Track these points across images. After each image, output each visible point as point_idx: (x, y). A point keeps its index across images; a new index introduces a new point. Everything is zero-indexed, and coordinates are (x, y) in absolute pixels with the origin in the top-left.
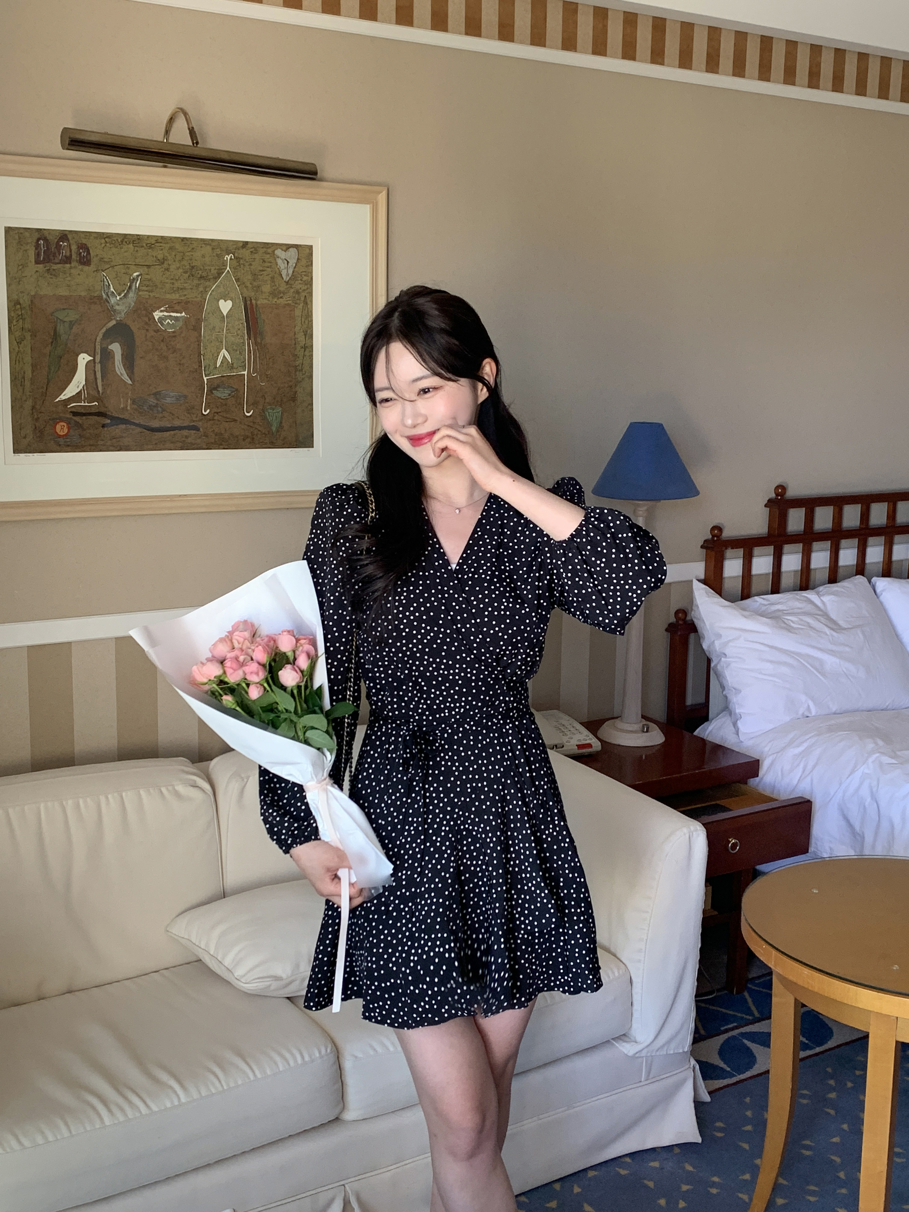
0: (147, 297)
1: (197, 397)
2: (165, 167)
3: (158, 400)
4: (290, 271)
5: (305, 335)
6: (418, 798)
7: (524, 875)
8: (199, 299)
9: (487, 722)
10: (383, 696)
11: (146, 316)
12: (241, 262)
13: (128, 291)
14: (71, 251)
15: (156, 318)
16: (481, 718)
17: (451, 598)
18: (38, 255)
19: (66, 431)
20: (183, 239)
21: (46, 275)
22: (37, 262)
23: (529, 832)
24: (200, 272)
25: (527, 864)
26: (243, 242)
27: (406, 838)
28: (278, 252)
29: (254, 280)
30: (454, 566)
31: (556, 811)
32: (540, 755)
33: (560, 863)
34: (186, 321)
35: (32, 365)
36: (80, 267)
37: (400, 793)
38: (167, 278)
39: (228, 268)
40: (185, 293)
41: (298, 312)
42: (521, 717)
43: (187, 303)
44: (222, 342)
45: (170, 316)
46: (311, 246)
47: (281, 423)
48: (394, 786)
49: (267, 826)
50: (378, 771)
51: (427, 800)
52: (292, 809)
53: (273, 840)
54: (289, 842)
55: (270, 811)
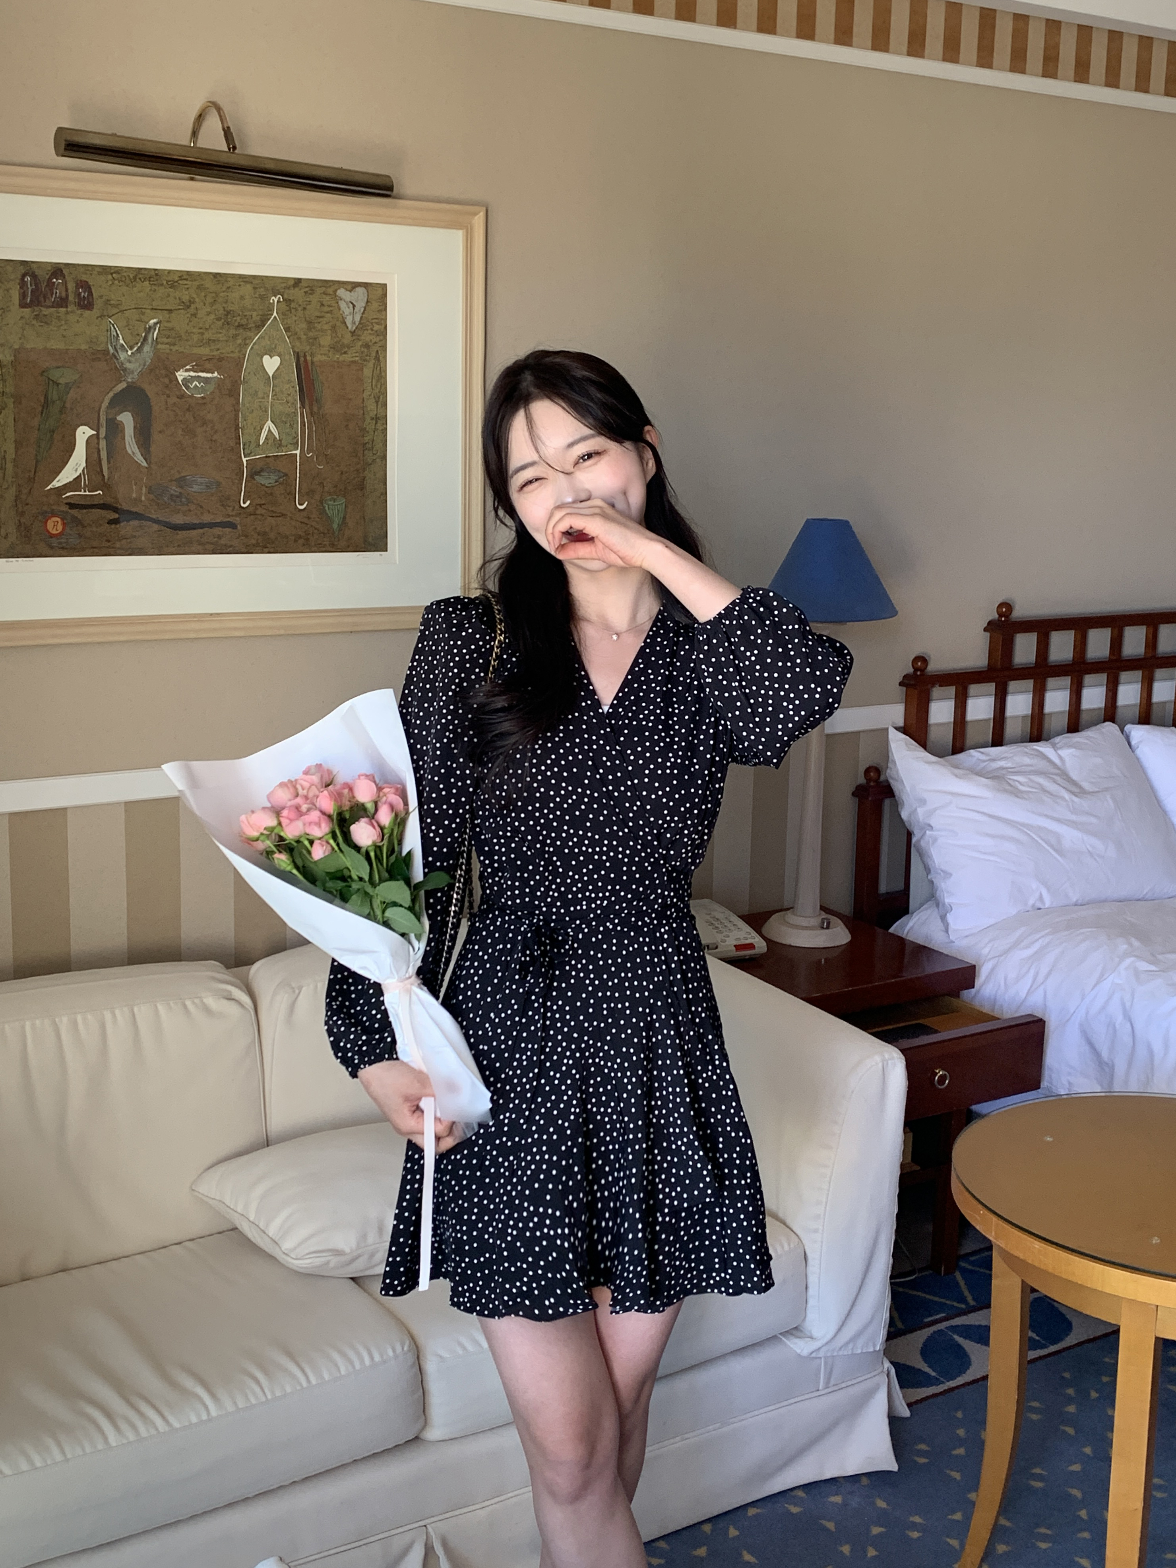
0: (168, 351)
1: (233, 483)
2: (192, 179)
3: (181, 487)
4: (357, 318)
5: (377, 402)
6: (537, 1017)
7: (671, 1130)
8: (236, 355)
9: (636, 922)
10: (500, 878)
11: (167, 376)
12: (293, 305)
13: (142, 344)
14: (67, 290)
15: (180, 379)
16: (629, 915)
17: (601, 750)
18: (23, 296)
19: (60, 528)
20: (216, 275)
21: (34, 322)
22: (23, 305)
23: (682, 1072)
24: (238, 318)
25: (676, 1115)
26: (295, 279)
27: (514, 1069)
28: (341, 292)
29: (309, 329)
30: (606, 709)
31: (716, 1047)
33: (719, 1117)
34: (219, 383)
35: (15, 441)
36: (79, 312)
37: (512, 1009)
38: (194, 327)
39: (275, 314)
40: (218, 347)
41: (367, 372)
43: (220, 359)
44: (266, 411)
45: (199, 376)
46: (385, 285)
47: (344, 518)
48: (506, 1000)
49: (332, 1039)
50: (485, 980)
51: (548, 1023)
52: (365, 1019)
53: (337, 1057)
54: (356, 1061)
55: (335, 1018)
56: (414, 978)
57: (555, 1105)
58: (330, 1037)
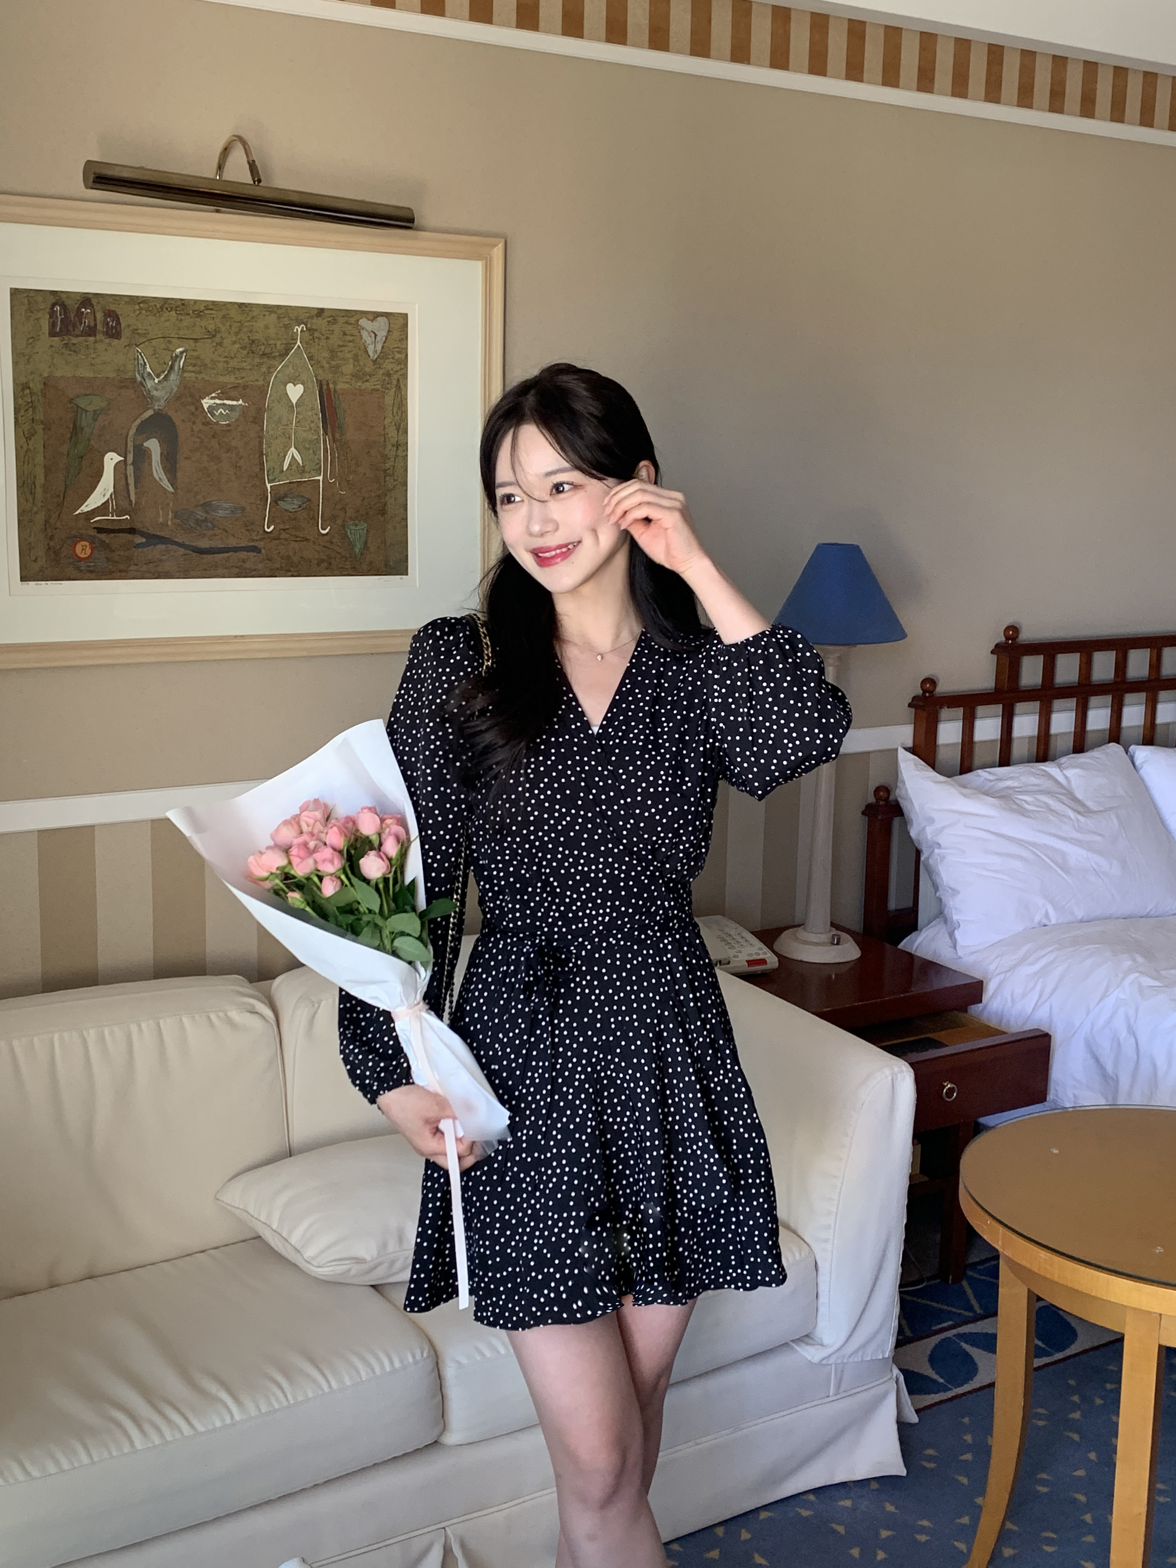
0: (194, 379)
1: (258, 509)
2: (218, 211)
3: (207, 512)
4: (379, 347)
5: (398, 430)
6: (545, 1036)
7: (686, 1135)
8: (261, 383)
9: (640, 935)
10: (502, 901)
11: (193, 404)
12: (316, 335)
13: (169, 372)
14: (95, 320)
15: (206, 406)
17: (593, 771)
18: (53, 325)
19: (88, 552)
20: (241, 305)
21: (64, 351)
22: (52, 334)
23: (693, 1078)
24: (263, 347)
25: (690, 1120)
26: (318, 309)
27: (527, 1087)
28: (363, 322)
29: (332, 358)
30: (595, 729)
31: (728, 1052)
32: (707, 978)
33: (732, 1119)
34: (244, 411)
35: (45, 467)
36: (108, 341)
37: (520, 1028)
38: (220, 356)
39: (299, 343)
40: (244, 374)
41: (389, 400)
42: (683, 929)
43: (245, 387)
44: (290, 438)
45: (224, 404)
46: (406, 315)
47: (366, 543)
48: (513, 1020)
49: (349, 1067)
50: (491, 1001)
51: (557, 1040)
52: (378, 1046)
53: (356, 1085)
54: (375, 1088)
55: (351, 1047)
56: (422, 1003)
57: (571, 1119)
58: (346, 1066)
